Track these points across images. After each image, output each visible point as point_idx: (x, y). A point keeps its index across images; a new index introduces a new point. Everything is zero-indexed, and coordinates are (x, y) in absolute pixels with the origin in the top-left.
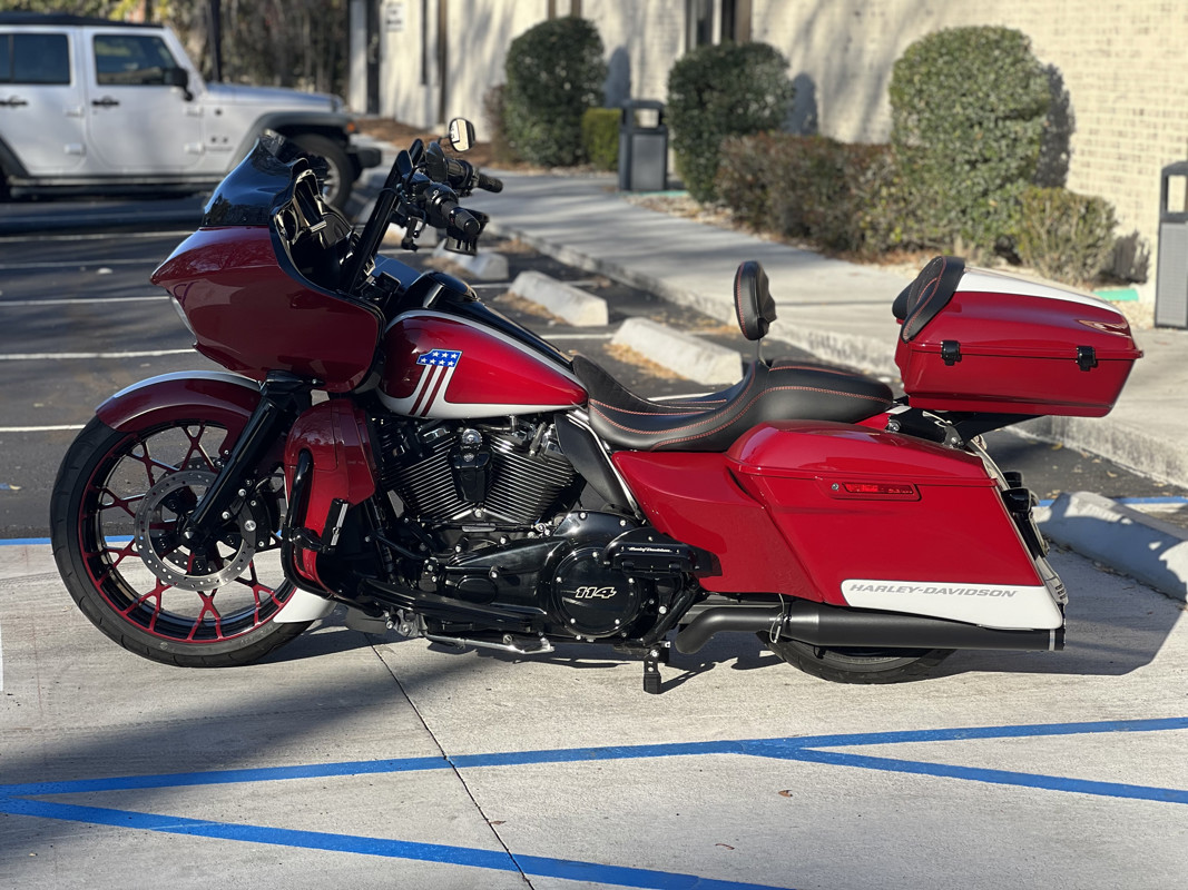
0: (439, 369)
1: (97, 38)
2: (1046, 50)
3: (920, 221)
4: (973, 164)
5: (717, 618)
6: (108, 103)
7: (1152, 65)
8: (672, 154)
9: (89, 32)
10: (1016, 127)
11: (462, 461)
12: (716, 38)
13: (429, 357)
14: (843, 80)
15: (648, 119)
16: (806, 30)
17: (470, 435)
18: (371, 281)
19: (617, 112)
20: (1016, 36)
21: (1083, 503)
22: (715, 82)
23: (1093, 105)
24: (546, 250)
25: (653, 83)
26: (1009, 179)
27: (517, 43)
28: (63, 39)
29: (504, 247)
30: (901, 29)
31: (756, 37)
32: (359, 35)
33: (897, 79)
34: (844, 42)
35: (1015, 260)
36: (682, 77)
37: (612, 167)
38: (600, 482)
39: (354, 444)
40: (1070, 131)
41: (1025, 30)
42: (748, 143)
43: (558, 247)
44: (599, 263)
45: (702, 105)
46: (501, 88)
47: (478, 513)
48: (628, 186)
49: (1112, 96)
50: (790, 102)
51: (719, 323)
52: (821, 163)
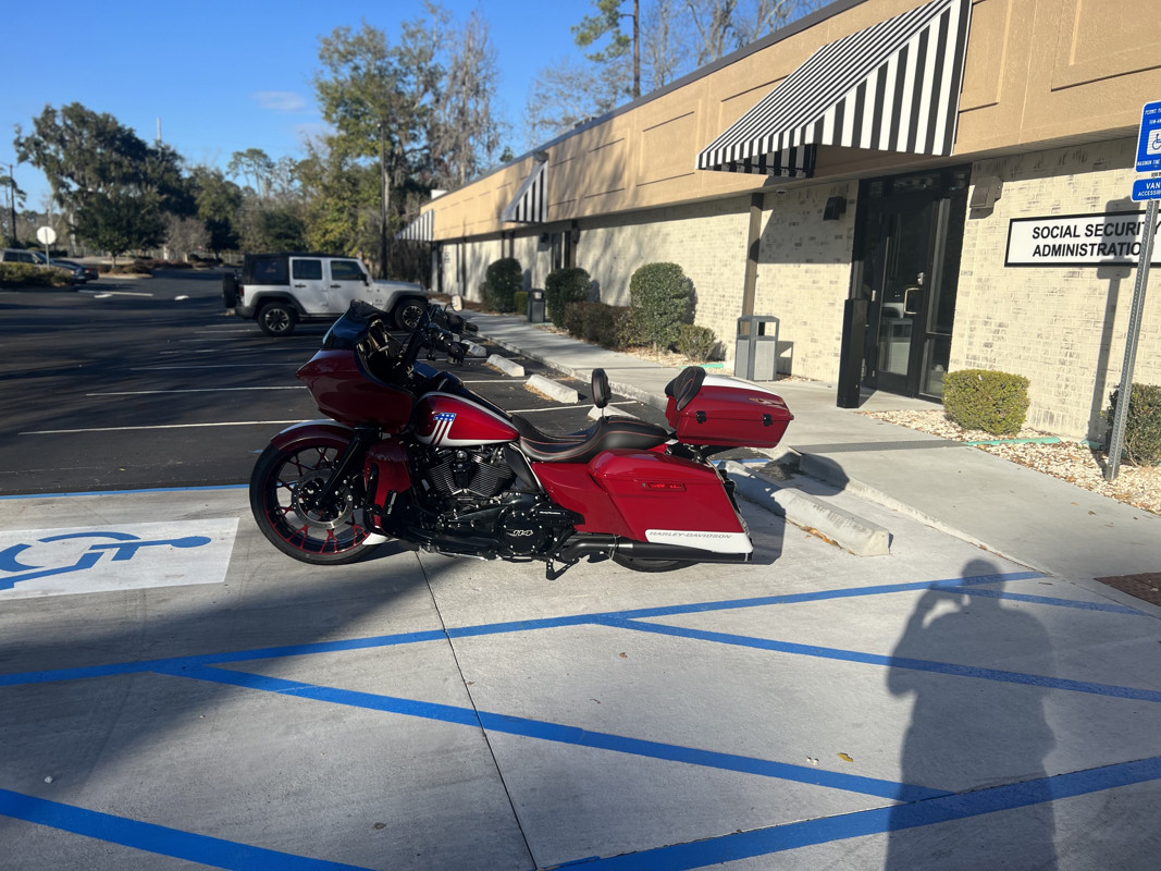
0: (445, 422)
1: (332, 263)
2: (688, 273)
3: (640, 336)
4: (661, 315)
5: (583, 545)
6: (336, 287)
7: (728, 278)
8: (547, 309)
9: (329, 260)
10: (677, 301)
11: (456, 468)
12: (563, 266)
13: (440, 417)
14: (610, 283)
15: (538, 296)
16: (597, 264)
17: (461, 454)
18: (411, 376)
19: (527, 293)
20: (677, 266)
21: (732, 467)
22: (563, 282)
23: (704, 293)
24: (501, 345)
25: (540, 283)
26: (674, 321)
27: (490, 267)
28: (319, 263)
29: (485, 343)
30: (631, 265)
31: (577, 265)
32: (435, 264)
33: (633, 282)
34: (610, 269)
35: (675, 351)
36: (550, 281)
37: (525, 313)
38: (526, 477)
39: (400, 460)
40: (696, 303)
41: (680, 264)
42: (575, 305)
43: (505, 344)
44: (521, 351)
45: (558, 291)
46: (485, 284)
47: (465, 491)
48: (531, 321)
49: (711, 290)
50: (590, 291)
51: (567, 376)
52: (603, 313)
